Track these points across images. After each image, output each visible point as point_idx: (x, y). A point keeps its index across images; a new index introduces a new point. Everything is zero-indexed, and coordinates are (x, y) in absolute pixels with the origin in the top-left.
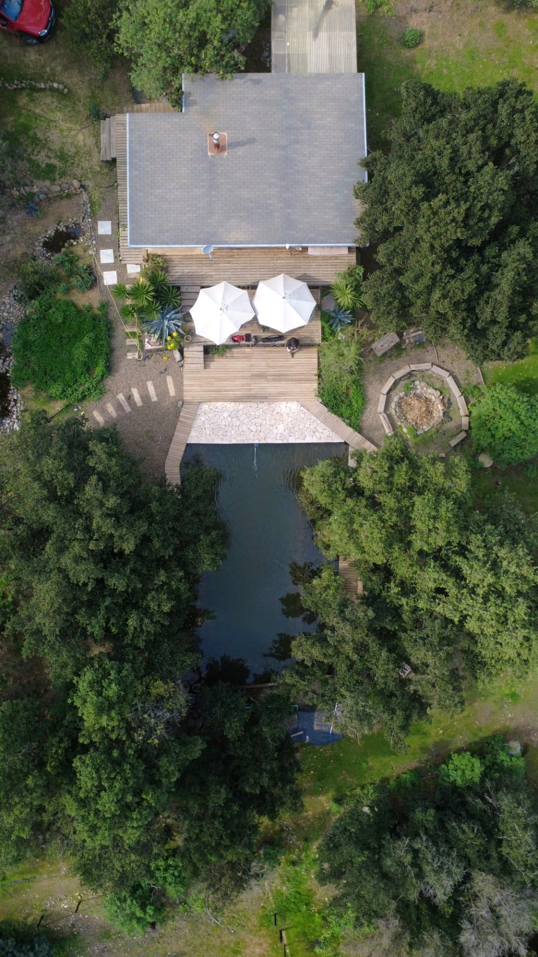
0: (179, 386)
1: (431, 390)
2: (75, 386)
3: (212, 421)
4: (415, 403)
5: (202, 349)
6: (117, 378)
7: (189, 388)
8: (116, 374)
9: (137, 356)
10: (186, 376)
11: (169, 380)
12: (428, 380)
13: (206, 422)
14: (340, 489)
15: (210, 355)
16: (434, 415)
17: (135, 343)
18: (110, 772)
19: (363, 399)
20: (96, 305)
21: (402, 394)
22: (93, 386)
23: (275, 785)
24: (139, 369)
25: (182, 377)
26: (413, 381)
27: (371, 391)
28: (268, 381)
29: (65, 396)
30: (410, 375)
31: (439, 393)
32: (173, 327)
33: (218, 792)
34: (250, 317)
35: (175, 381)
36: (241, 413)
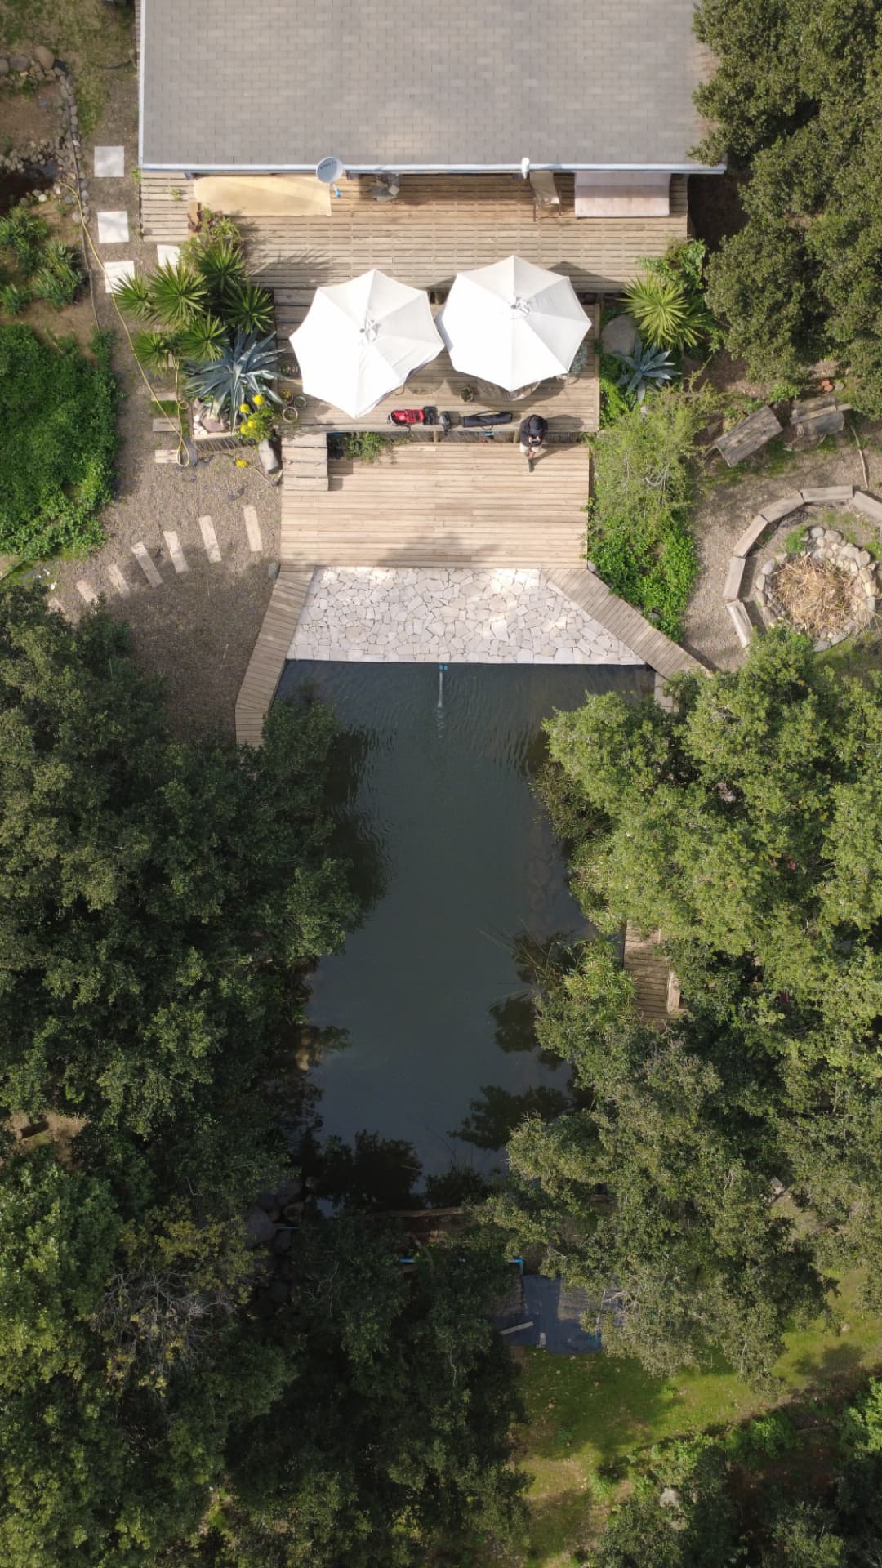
0: (272, 528)
1: (848, 550)
2: (34, 523)
3: (345, 610)
4: (812, 579)
5: (321, 440)
6: (130, 509)
7: (295, 533)
8: (130, 498)
9: (176, 458)
10: (287, 505)
11: (250, 514)
12: (840, 527)
13: (331, 613)
14: (640, 763)
15: (343, 459)
16: (855, 608)
17: (172, 428)
18: (34, 1469)
19: (692, 567)
20: (87, 336)
21: (781, 558)
22: (75, 524)
23: (463, 1464)
24: (181, 488)
25: (279, 507)
26: (809, 529)
27: (710, 549)
28: (473, 520)
29: (14, 545)
30: (800, 511)
31: (868, 557)
32: (254, 385)
33: (321, 1489)
34: (429, 352)
35: (262, 516)
36: (410, 592)
